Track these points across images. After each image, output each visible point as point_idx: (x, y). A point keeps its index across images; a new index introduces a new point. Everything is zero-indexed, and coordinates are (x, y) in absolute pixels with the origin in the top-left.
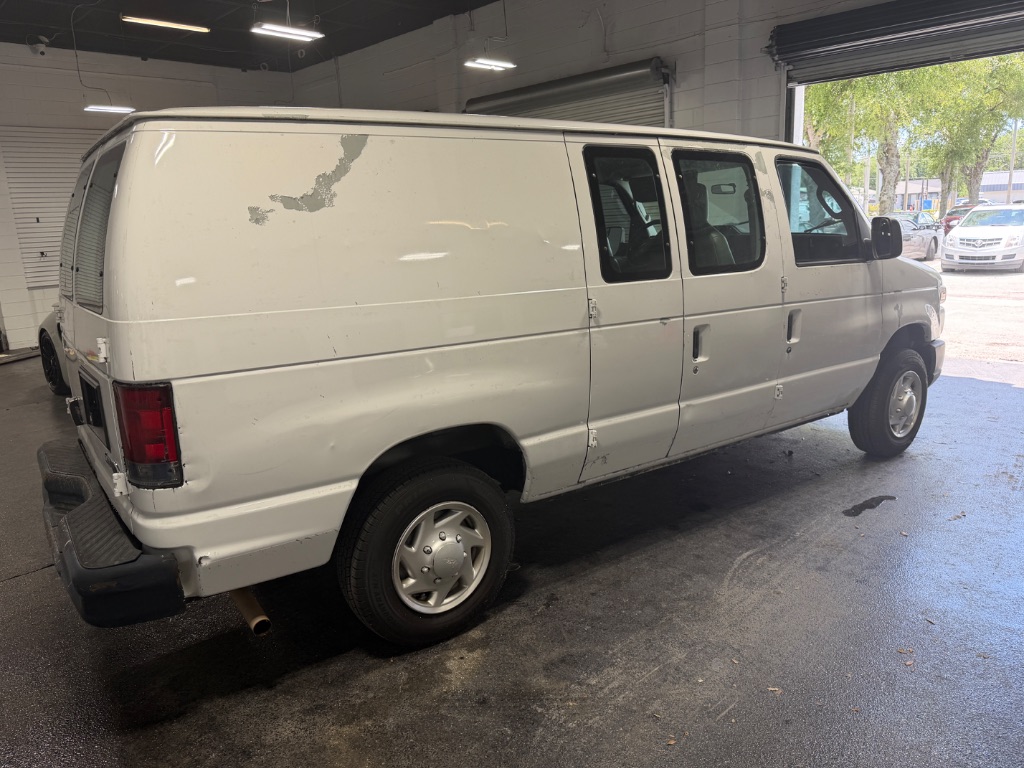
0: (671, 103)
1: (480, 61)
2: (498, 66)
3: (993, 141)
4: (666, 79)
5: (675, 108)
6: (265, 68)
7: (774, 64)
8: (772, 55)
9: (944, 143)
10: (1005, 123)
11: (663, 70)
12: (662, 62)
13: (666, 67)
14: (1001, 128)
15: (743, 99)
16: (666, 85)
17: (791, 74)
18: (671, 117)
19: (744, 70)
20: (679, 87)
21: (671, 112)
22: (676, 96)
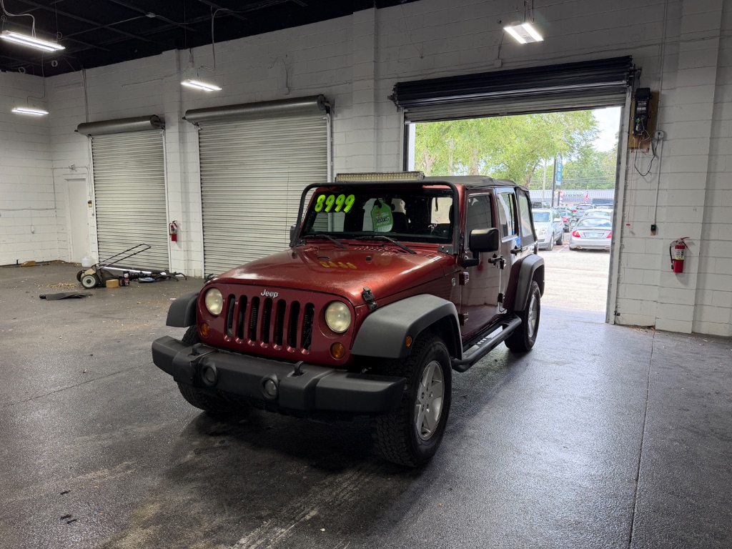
0: (332, 126)
1: (193, 82)
2: (209, 88)
3: (533, 171)
4: (328, 110)
5: (334, 131)
6: (23, 71)
7: (396, 108)
8: (395, 102)
9: (505, 170)
10: (539, 161)
11: (326, 104)
12: (325, 98)
13: (328, 102)
14: (537, 164)
15: (378, 129)
16: (328, 115)
17: (407, 115)
18: (332, 136)
19: (377, 109)
20: (337, 116)
21: (332, 133)
22: (334, 122)
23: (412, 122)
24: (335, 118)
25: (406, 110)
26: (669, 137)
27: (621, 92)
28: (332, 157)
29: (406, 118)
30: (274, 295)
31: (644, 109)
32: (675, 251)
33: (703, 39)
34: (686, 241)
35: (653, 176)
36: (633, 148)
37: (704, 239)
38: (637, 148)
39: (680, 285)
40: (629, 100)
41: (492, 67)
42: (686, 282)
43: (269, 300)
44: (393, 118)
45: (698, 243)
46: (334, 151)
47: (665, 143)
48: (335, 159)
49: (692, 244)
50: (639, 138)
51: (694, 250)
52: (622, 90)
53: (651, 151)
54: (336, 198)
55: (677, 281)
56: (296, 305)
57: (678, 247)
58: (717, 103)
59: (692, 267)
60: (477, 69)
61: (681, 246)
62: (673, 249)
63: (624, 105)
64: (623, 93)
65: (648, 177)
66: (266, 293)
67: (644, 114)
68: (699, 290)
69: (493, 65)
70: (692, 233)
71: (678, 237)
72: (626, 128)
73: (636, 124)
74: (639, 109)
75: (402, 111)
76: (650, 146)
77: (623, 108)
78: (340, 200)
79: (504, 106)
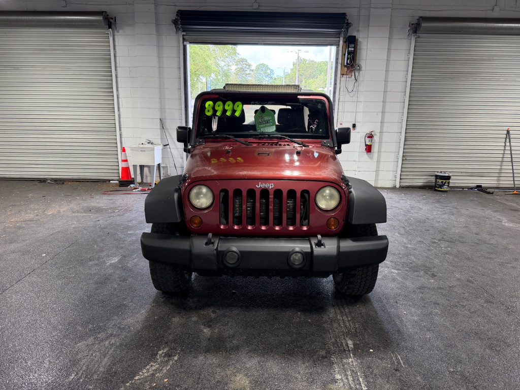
0: (114, 40)
4: (110, 26)
5: (116, 44)
7: (176, 30)
12: (108, 15)
13: (111, 19)
15: (159, 47)
16: (111, 29)
17: (185, 37)
18: (114, 49)
19: (158, 31)
20: (118, 32)
21: (114, 46)
22: (116, 38)
23: (190, 43)
24: (116, 33)
25: (184, 33)
26: (363, 68)
27: (337, 36)
28: (116, 67)
29: (184, 40)
31: (353, 49)
32: (367, 140)
33: (383, 8)
34: (372, 133)
35: (354, 93)
36: (343, 75)
37: (381, 132)
38: (347, 75)
39: (369, 160)
40: (341, 43)
41: (251, 8)
42: (371, 158)
44: (172, 39)
45: (378, 134)
46: (118, 62)
47: (361, 72)
48: (118, 69)
49: (375, 134)
50: (348, 68)
51: (376, 138)
52: (338, 35)
53: (353, 77)
54: (224, 104)
55: (367, 157)
57: (369, 137)
58: (389, 49)
59: (375, 149)
60: (238, 8)
61: (371, 136)
62: (366, 138)
63: (338, 45)
64: (338, 37)
65: (352, 94)
67: (352, 53)
68: (378, 162)
69: (252, 6)
70: (376, 129)
71: (368, 131)
72: (340, 61)
73: (348, 59)
74: (350, 49)
75: (182, 33)
76: (353, 74)
77: (337, 47)
78: (229, 106)
79: (261, 38)
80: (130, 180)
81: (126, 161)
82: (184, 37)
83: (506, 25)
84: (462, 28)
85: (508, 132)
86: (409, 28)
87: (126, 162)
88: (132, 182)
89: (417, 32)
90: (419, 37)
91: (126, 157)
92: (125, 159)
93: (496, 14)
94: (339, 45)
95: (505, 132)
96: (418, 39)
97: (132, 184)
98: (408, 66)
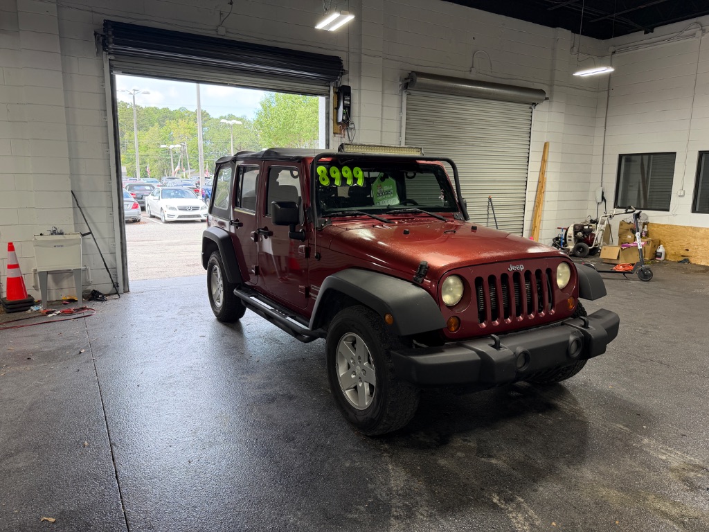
25: (112, 57)
26: (356, 127)
27: (327, 84)
29: (112, 68)
30: (521, 268)
31: (349, 103)
33: (375, 56)
36: (335, 133)
38: (339, 133)
40: (332, 93)
43: (516, 274)
47: (355, 131)
54: (340, 170)
56: (538, 272)
58: (382, 106)
63: (327, 96)
64: (327, 86)
66: (512, 268)
67: (349, 107)
69: (216, 31)
72: (331, 116)
73: (344, 114)
74: (346, 102)
75: (106, 58)
76: (346, 133)
77: (326, 99)
78: (346, 172)
79: (232, 76)
80: (25, 298)
81: (16, 266)
82: (111, 62)
83: (482, 88)
84: (451, 88)
85: (490, 199)
86: (401, 83)
87: (16, 269)
88: (31, 302)
89: (409, 88)
90: (410, 94)
91: (16, 258)
92: (14, 263)
93: (472, 76)
94: (329, 95)
95: (487, 200)
96: (409, 96)
97: (33, 305)
98: (401, 127)
